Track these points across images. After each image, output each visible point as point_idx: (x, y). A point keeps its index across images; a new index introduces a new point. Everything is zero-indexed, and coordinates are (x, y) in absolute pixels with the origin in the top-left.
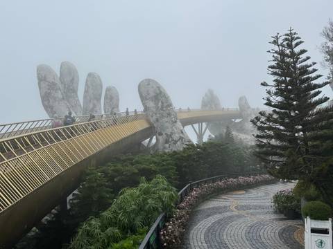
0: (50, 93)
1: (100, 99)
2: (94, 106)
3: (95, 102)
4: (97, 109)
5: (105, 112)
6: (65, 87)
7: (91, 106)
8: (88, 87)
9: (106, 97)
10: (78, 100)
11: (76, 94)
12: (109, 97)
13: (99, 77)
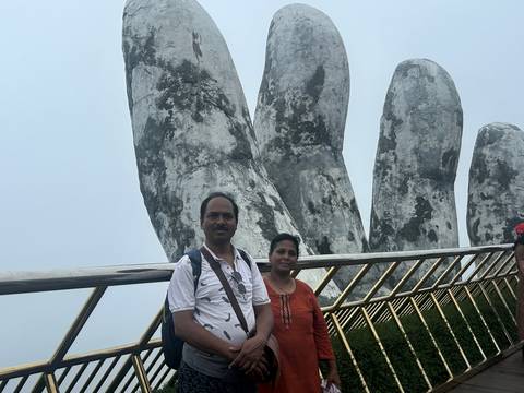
0: (167, 127)
1: (451, 177)
2: (424, 209)
3: (428, 191)
4: (437, 222)
5: (475, 240)
6: (279, 118)
7: (408, 209)
8: (397, 122)
9: (479, 171)
10: (344, 178)
11: (336, 152)
12: (492, 167)
13: (443, 73)
